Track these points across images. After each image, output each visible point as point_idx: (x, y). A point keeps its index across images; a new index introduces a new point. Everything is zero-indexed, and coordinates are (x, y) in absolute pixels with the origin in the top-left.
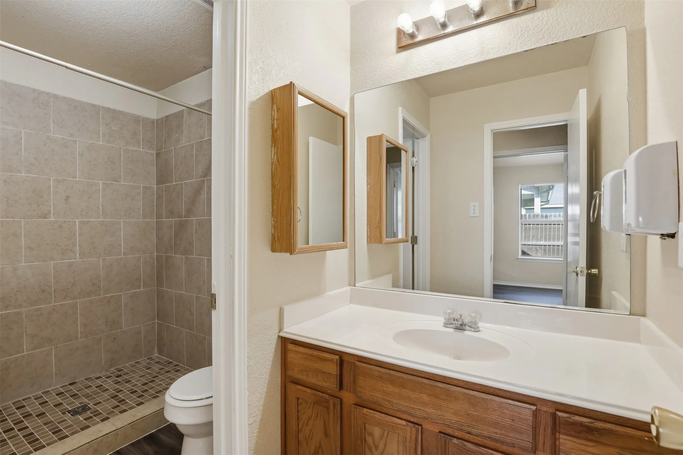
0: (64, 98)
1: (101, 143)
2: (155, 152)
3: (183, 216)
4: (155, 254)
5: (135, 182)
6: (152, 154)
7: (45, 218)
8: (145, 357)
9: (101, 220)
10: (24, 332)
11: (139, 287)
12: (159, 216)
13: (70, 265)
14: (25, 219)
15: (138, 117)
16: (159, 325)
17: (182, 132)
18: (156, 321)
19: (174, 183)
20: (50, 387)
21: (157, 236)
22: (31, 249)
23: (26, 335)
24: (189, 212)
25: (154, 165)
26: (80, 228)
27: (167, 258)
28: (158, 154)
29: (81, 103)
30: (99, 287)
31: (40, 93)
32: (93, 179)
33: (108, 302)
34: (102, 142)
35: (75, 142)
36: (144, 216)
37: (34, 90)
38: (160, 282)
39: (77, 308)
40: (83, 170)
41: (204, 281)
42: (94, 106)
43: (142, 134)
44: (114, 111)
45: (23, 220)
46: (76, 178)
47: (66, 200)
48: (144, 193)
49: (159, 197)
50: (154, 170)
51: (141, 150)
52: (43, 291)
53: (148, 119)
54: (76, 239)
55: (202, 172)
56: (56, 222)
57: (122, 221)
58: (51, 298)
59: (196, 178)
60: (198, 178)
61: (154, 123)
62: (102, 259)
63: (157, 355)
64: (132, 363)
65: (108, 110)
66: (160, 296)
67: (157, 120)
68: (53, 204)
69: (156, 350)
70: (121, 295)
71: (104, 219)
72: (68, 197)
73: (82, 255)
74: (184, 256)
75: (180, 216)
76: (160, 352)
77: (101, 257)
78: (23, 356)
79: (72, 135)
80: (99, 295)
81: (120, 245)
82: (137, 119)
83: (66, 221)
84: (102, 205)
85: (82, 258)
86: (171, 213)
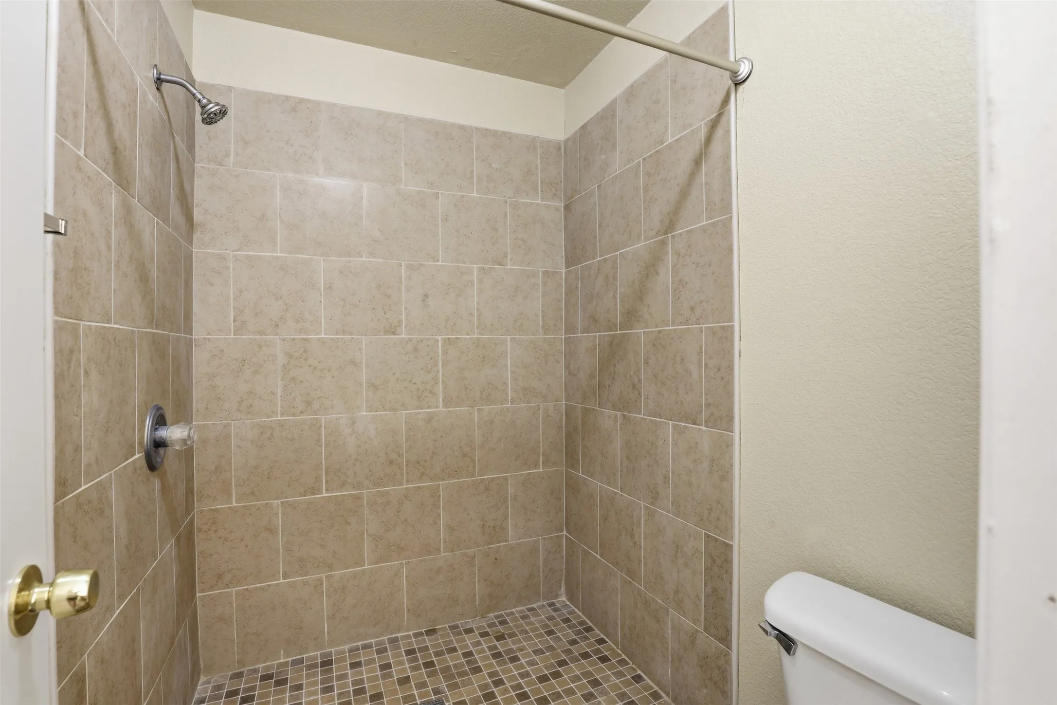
0: (420, 120)
1: (475, 194)
2: (562, 205)
3: (616, 326)
4: (564, 402)
5: (529, 264)
6: (557, 209)
7: (394, 334)
8: (544, 599)
9: (476, 336)
10: (366, 531)
11: (536, 466)
12: (570, 329)
13: (429, 419)
14: (366, 336)
15: (534, 139)
16: (570, 543)
17: (614, 145)
18: (565, 533)
19: (598, 259)
20: (399, 631)
21: (567, 367)
22: (376, 388)
23: (369, 535)
24: (631, 316)
25: (560, 231)
26: (445, 352)
27: (586, 412)
28: (567, 208)
29: (443, 125)
30: (473, 461)
31: (388, 116)
32: (464, 263)
33: (487, 489)
34: (476, 192)
35: (436, 195)
36: (546, 329)
37: (380, 113)
38: (571, 458)
39: (440, 496)
40: (448, 246)
41: (666, 478)
42: (462, 127)
43: (541, 173)
44: (495, 134)
45: (363, 338)
46: (438, 261)
47: (423, 301)
48: (545, 284)
49: (570, 291)
50: (560, 239)
51: (540, 202)
52: (391, 462)
53: (549, 141)
54: (438, 371)
55: (662, 221)
56: (410, 340)
57: (509, 339)
58: (402, 474)
59: (646, 239)
60: (652, 238)
61: (560, 148)
62: (478, 410)
63: (564, 599)
64: (522, 608)
65: (486, 133)
66: (573, 487)
67: (566, 142)
68: (406, 308)
69: (563, 589)
70: (506, 478)
71: (481, 334)
72: (426, 296)
73: (447, 402)
74: (619, 413)
75: (611, 327)
76: (571, 597)
77: (477, 406)
78: (363, 571)
79: (431, 184)
80: (473, 476)
81: (505, 384)
82: (532, 144)
83: (424, 339)
84: (477, 309)
85: (447, 407)
86: (593, 322)
